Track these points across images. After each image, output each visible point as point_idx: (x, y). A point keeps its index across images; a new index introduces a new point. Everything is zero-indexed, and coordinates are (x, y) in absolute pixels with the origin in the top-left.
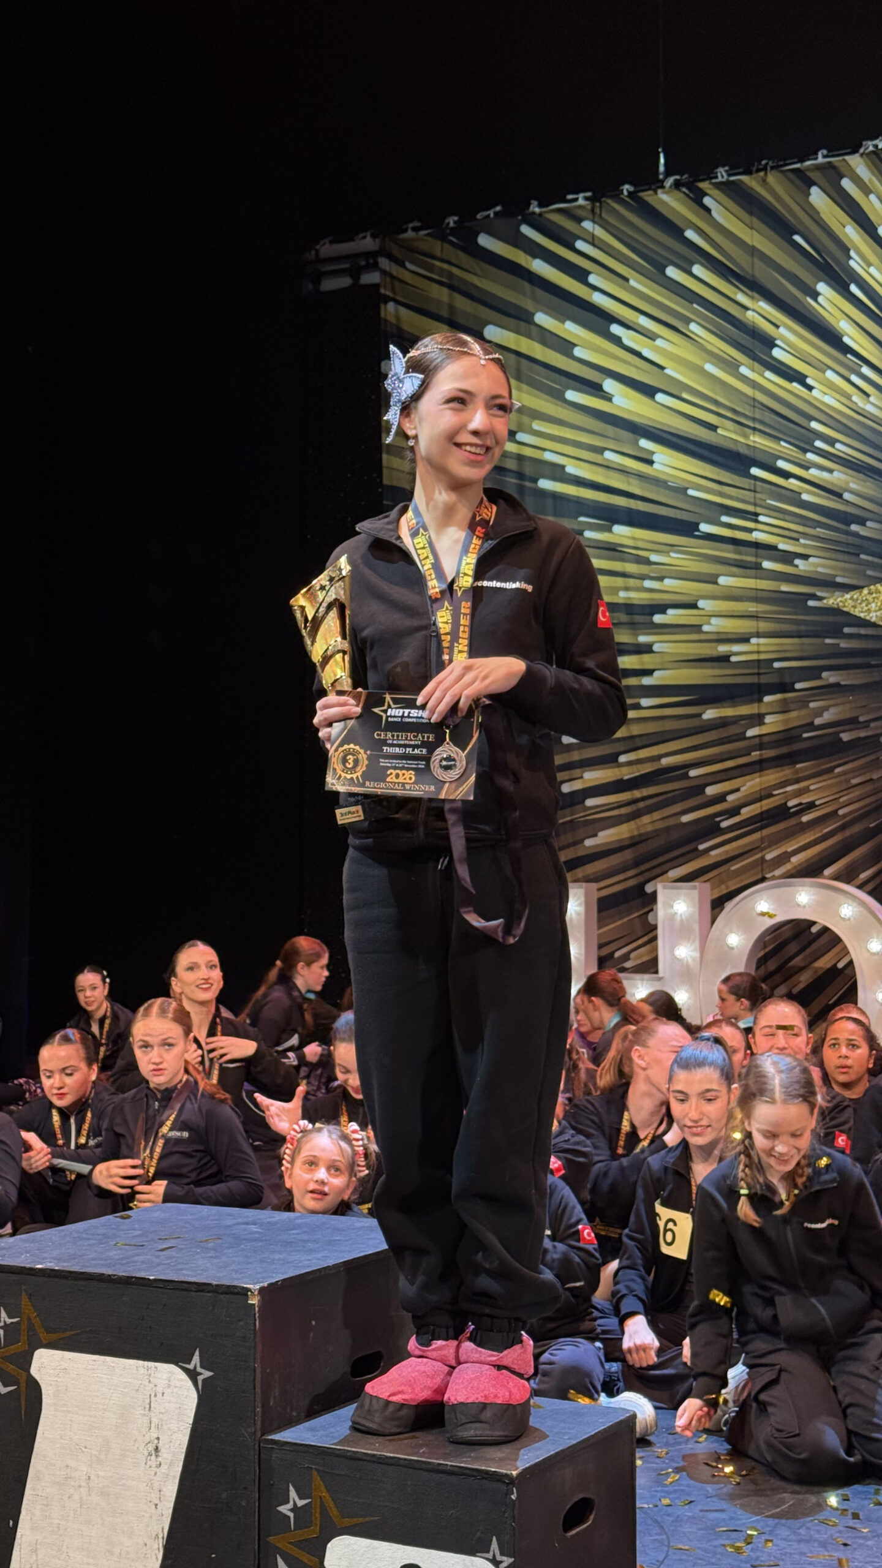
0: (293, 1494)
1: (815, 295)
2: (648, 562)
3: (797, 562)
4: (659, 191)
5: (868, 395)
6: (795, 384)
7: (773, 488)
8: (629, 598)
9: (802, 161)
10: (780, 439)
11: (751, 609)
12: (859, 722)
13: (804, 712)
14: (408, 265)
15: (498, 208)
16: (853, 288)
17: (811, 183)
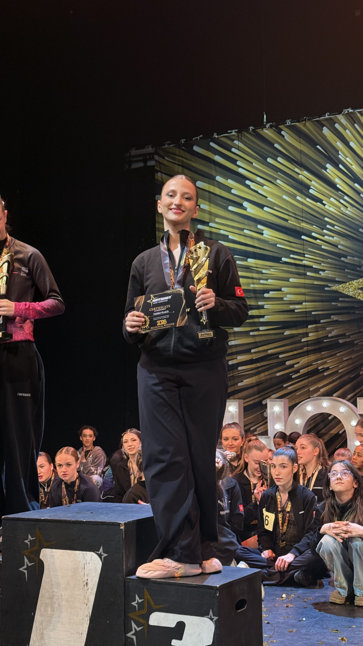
0: (137, 598)
1: (326, 169)
2: (262, 273)
3: (320, 272)
4: (264, 129)
5: (347, 207)
6: (318, 203)
7: (311, 244)
8: (254, 287)
9: (320, 117)
10: (313, 225)
11: (303, 291)
12: (346, 336)
13: (324, 332)
14: (166, 158)
15: (201, 136)
16: (341, 166)
17: (323, 126)
